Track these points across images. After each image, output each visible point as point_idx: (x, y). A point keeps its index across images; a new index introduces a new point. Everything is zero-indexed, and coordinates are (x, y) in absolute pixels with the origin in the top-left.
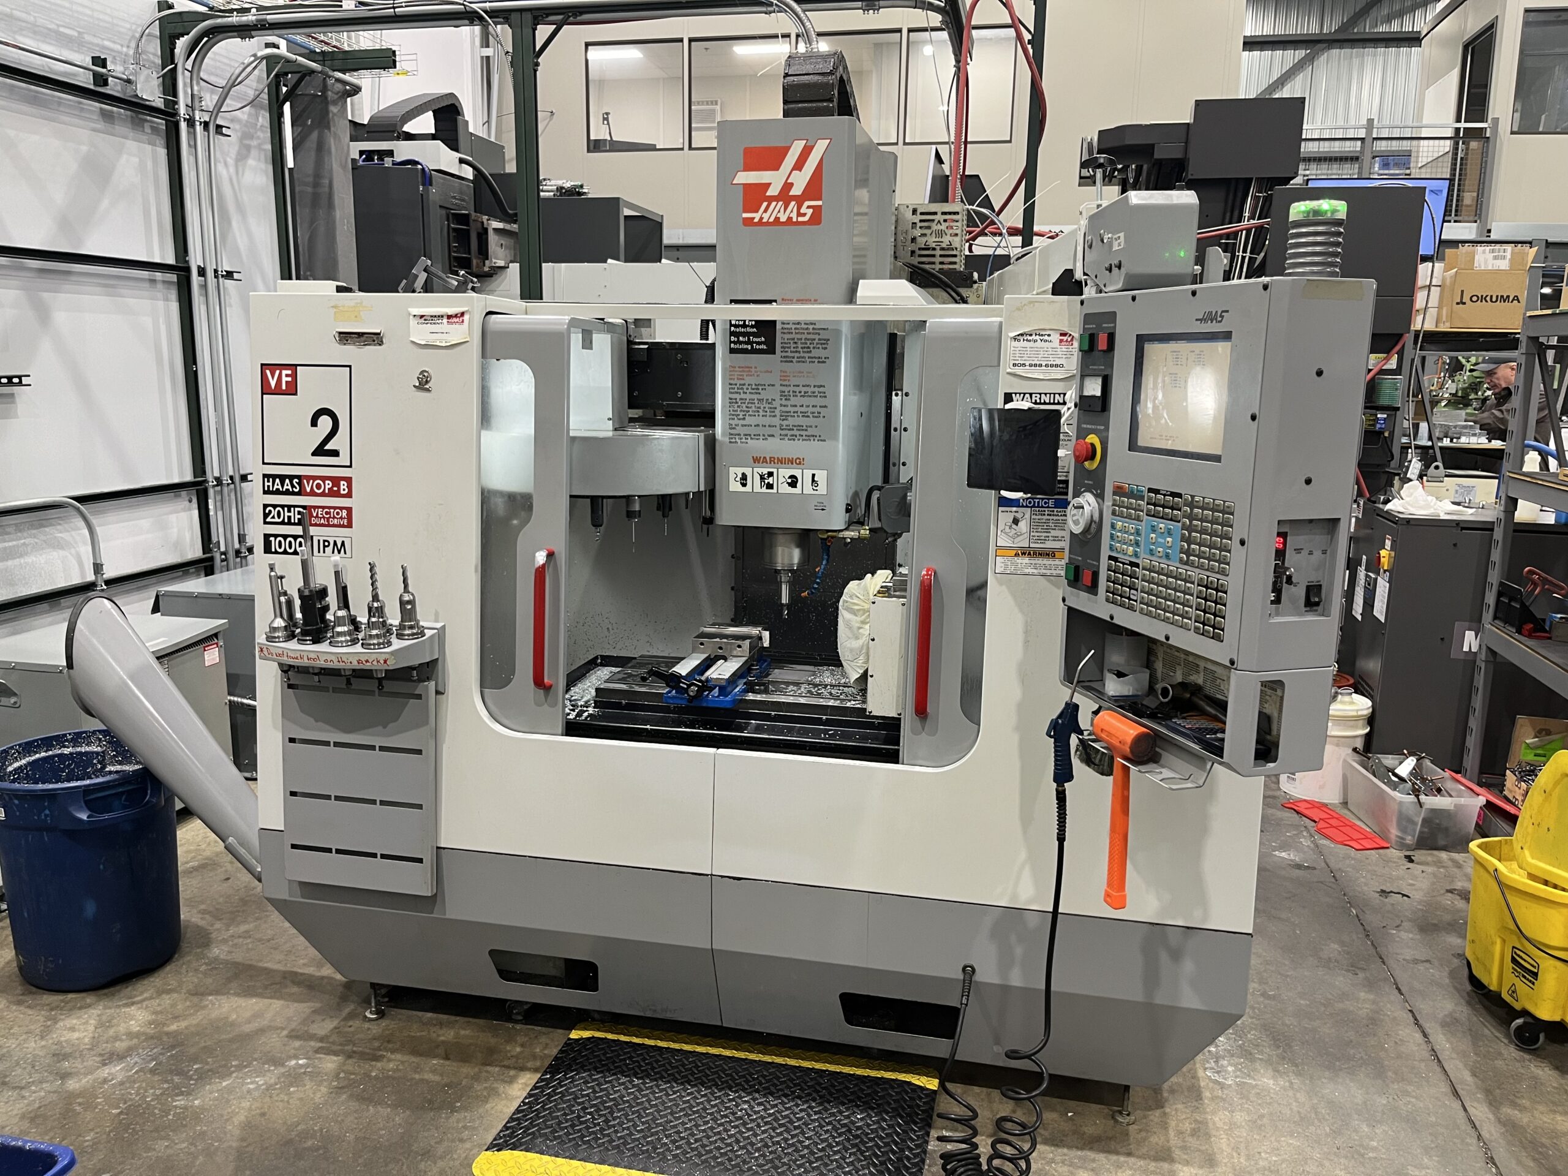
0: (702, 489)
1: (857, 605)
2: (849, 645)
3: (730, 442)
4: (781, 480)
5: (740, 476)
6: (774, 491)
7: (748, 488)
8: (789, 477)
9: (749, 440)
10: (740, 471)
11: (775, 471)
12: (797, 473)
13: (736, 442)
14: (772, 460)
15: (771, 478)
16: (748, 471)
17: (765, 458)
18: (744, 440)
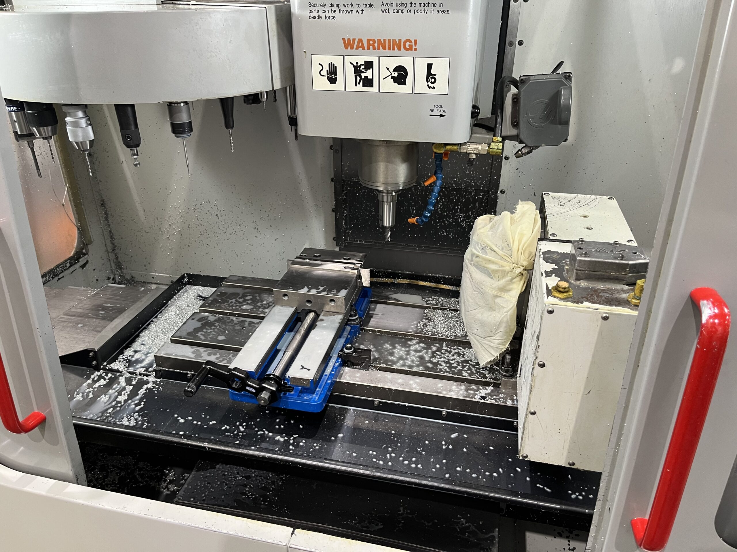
0: (278, 86)
1: (493, 263)
2: (479, 316)
3: (311, 17)
4: (384, 73)
5: (326, 68)
6: (375, 89)
7: (339, 86)
8: (395, 70)
9: (337, 15)
10: (326, 61)
11: (375, 60)
12: (407, 63)
13: (319, 17)
14: (371, 44)
15: (369, 72)
16: (338, 61)
17: (360, 40)
18: (330, 14)
